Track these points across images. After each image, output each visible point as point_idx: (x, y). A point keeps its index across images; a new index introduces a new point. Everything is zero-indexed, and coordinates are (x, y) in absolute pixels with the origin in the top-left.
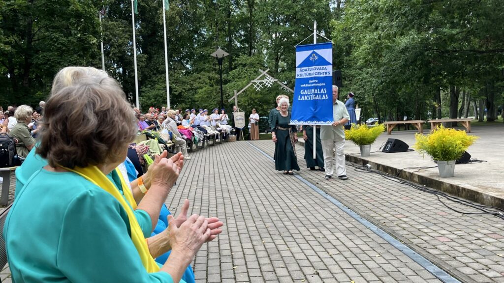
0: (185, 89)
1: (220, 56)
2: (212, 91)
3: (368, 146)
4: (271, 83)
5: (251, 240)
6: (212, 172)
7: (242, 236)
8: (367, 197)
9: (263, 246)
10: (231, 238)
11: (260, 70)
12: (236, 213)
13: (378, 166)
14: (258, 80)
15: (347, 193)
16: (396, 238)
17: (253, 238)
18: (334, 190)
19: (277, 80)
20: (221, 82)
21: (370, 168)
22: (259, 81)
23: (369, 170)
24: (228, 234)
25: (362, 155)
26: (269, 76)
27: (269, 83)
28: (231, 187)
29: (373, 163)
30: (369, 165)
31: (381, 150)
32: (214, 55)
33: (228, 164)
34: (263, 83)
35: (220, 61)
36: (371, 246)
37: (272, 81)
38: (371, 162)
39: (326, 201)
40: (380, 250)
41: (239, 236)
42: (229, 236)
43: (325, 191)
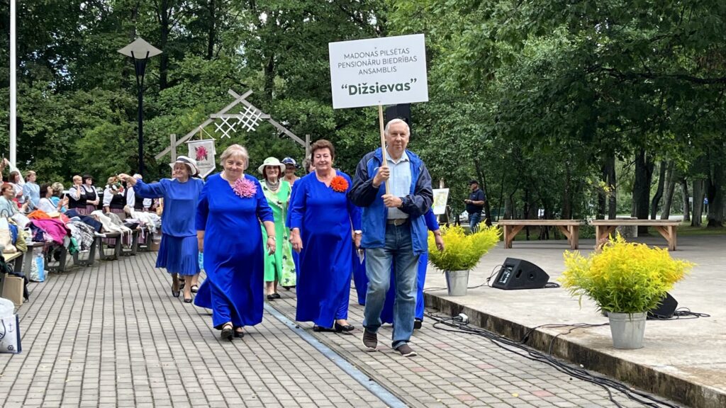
0: (53, 125)
1: (140, 55)
2: (117, 132)
3: (464, 273)
4: (254, 122)
8: (460, 389)
11: (231, 92)
13: (484, 318)
14: (226, 113)
15: (416, 380)
18: (386, 372)
19: (268, 116)
20: (140, 114)
21: (467, 322)
22: (229, 117)
23: (464, 327)
25: (450, 294)
26: (251, 106)
27: (250, 123)
29: (473, 310)
30: (465, 317)
31: (491, 283)
32: (125, 51)
34: (237, 120)
35: (141, 66)
37: (257, 117)
38: (468, 309)
39: (370, 397)
43: (367, 374)
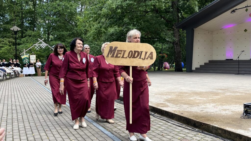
1: (16, 30)
5: (26, 134)
6: (7, 94)
7: (21, 132)
9: (33, 137)
10: (14, 134)
12: (19, 119)
16: (105, 128)
17: (28, 133)
24: (13, 131)
28: (17, 103)
33: (17, 90)
34: (40, 46)
35: (16, 33)
36: (93, 133)
40: (96, 136)
41: (19, 132)
42: (13, 133)
